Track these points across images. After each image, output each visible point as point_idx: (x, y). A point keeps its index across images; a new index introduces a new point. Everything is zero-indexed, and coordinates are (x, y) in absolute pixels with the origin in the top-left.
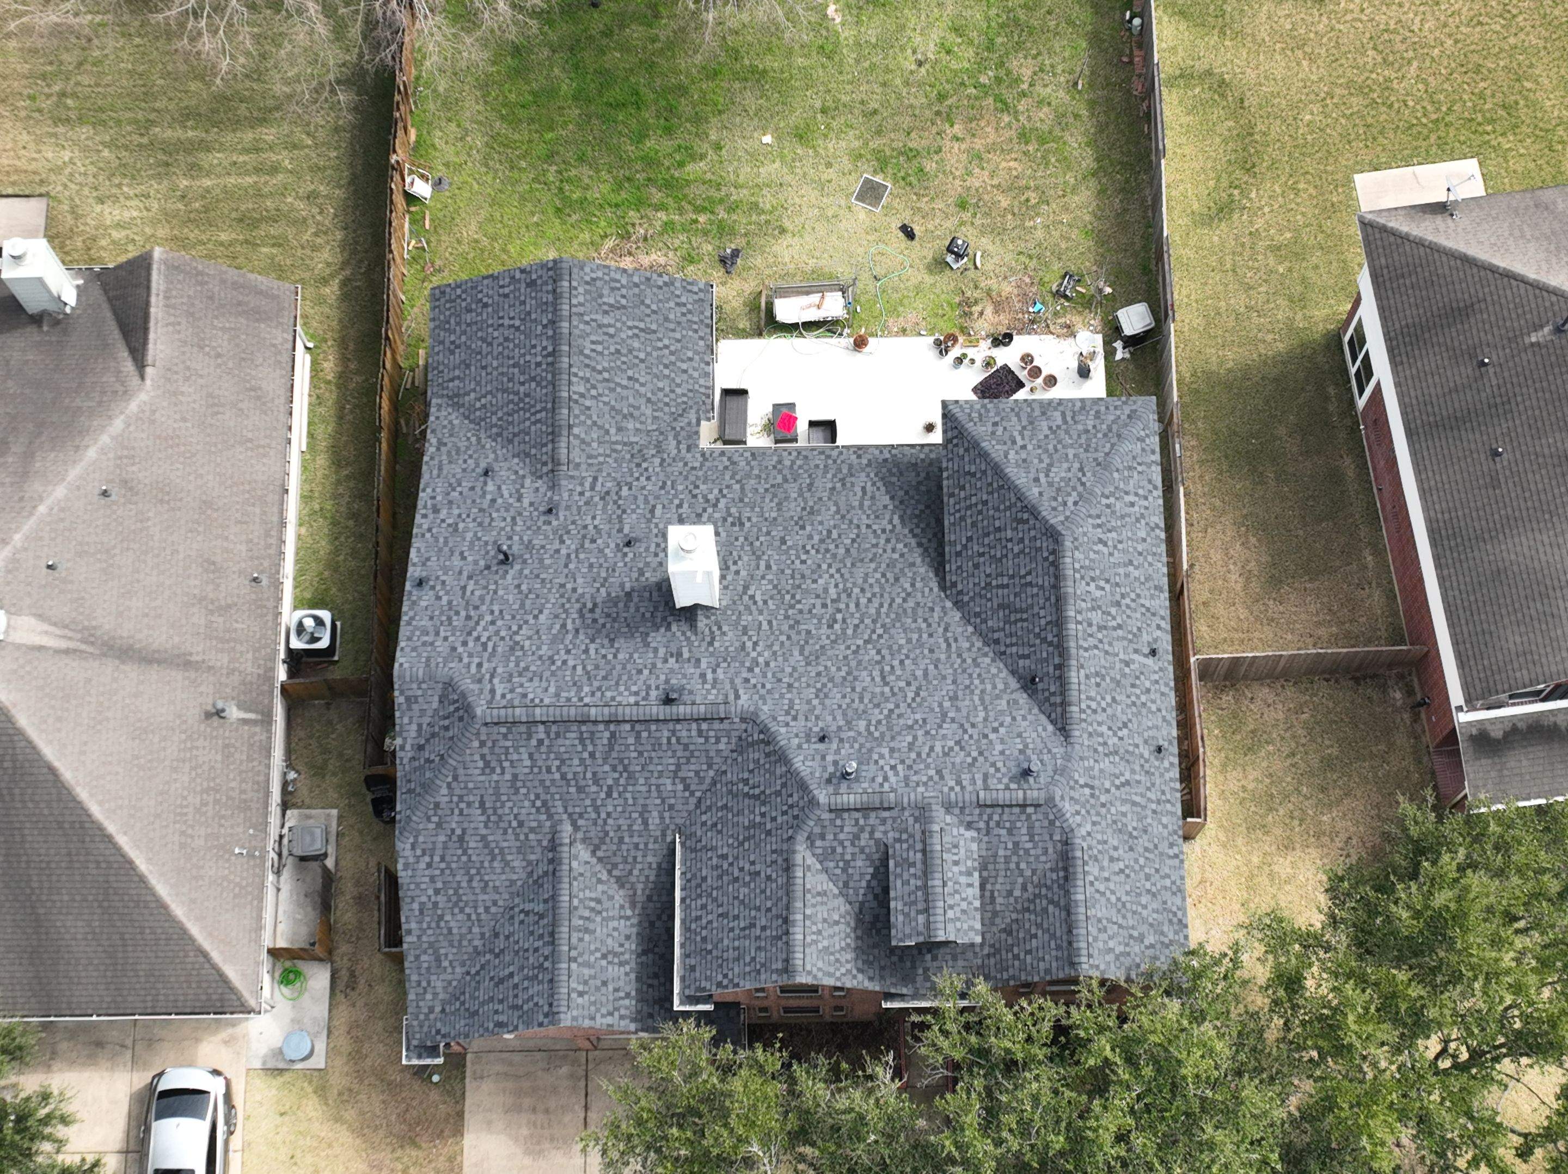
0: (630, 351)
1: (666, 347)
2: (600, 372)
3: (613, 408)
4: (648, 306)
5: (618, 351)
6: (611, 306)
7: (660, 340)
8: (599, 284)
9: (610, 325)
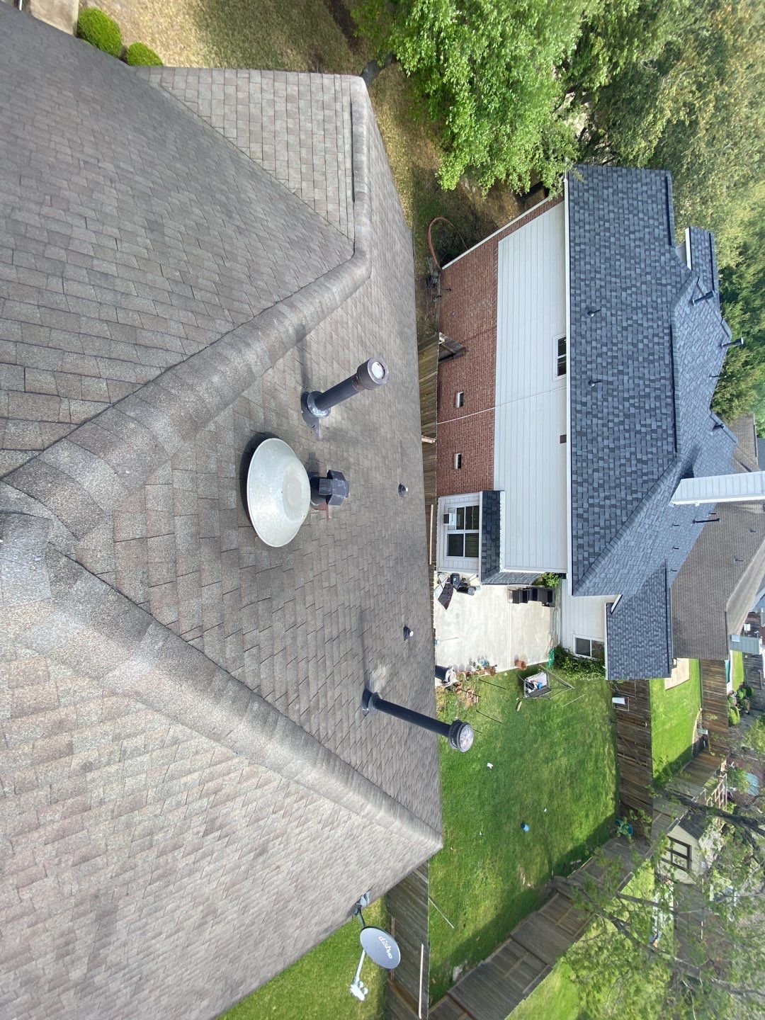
0: (642, 634)
1: (627, 640)
2: (655, 620)
3: (649, 603)
4: (636, 660)
5: (647, 633)
6: (652, 657)
7: (630, 643)
8: (656, 667)
9: (651, 646)
